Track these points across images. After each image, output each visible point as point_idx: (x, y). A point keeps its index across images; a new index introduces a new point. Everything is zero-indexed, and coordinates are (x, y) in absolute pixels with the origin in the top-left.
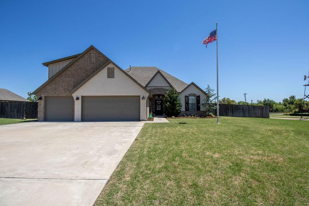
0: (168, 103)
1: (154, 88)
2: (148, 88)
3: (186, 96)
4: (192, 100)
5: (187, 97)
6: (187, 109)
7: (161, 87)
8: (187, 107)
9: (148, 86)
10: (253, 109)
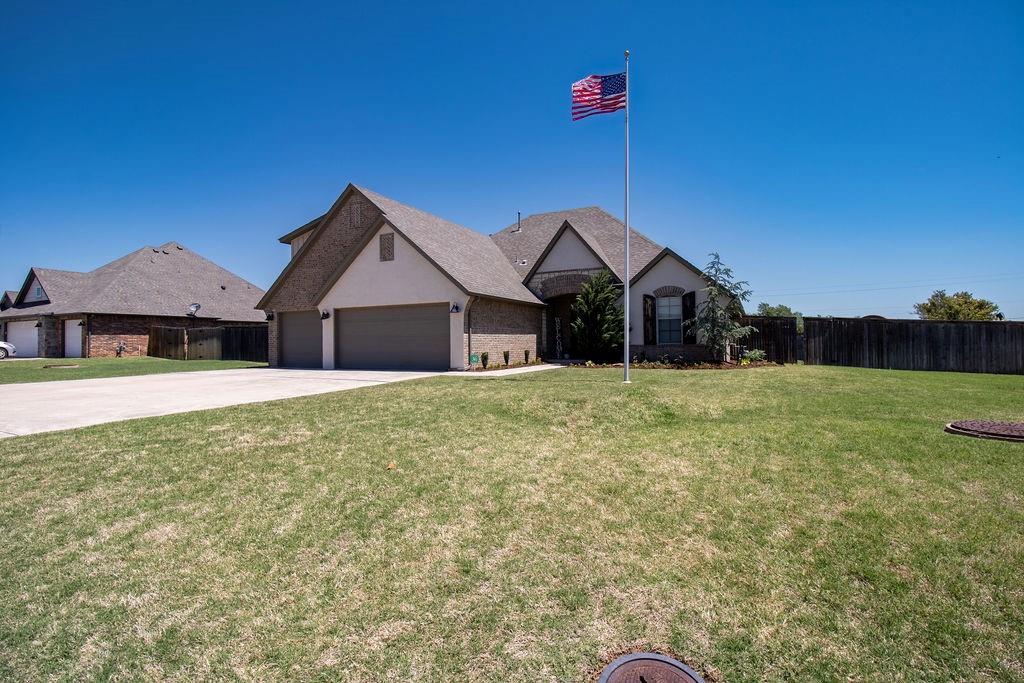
0: (579, 321)
1: (557, 274)
2: (539, 276)
3: (646, 297)
4: (669, 309)
5: (650, 302)
6: (650, 339)
7: (575, 273)
8: (650, 332)
9: (540, 270)
10: (984, 337)
